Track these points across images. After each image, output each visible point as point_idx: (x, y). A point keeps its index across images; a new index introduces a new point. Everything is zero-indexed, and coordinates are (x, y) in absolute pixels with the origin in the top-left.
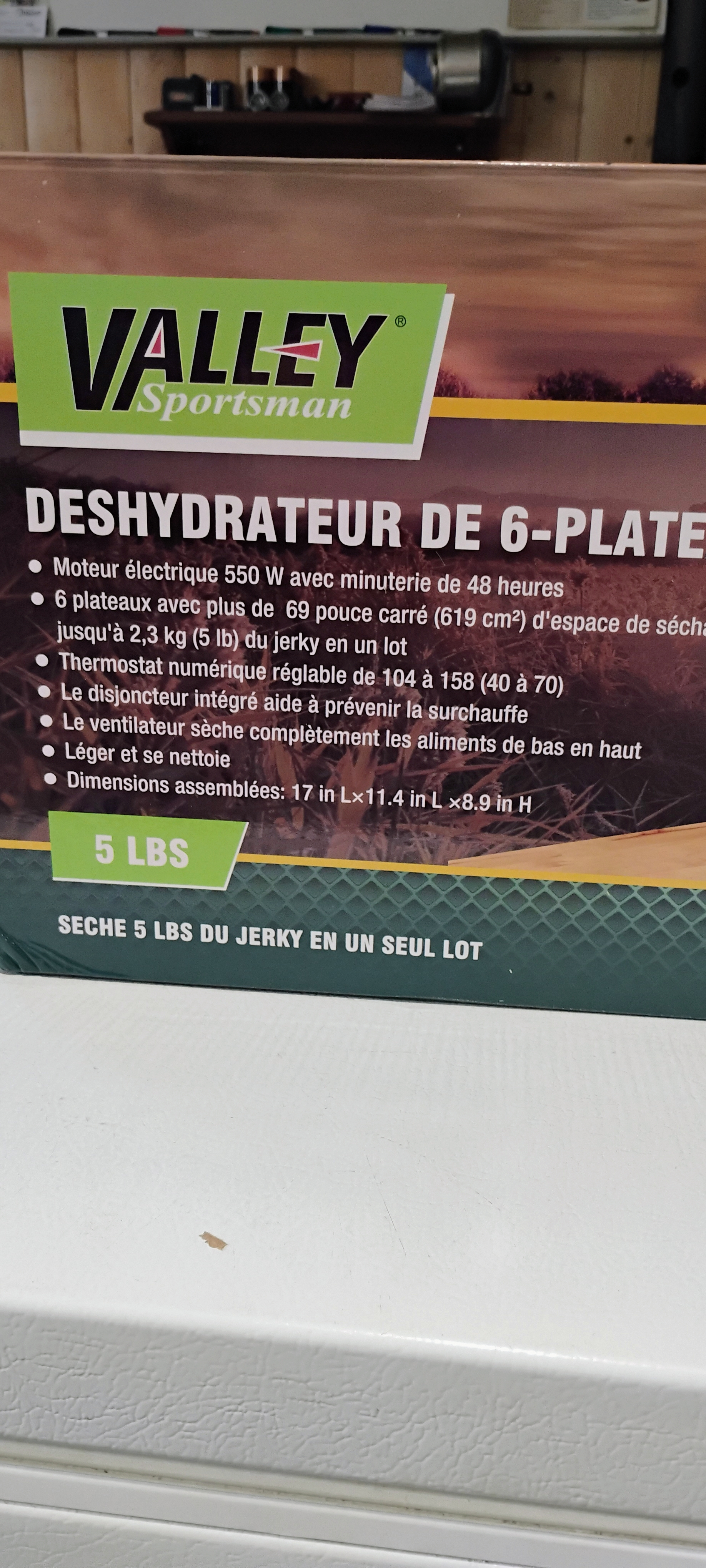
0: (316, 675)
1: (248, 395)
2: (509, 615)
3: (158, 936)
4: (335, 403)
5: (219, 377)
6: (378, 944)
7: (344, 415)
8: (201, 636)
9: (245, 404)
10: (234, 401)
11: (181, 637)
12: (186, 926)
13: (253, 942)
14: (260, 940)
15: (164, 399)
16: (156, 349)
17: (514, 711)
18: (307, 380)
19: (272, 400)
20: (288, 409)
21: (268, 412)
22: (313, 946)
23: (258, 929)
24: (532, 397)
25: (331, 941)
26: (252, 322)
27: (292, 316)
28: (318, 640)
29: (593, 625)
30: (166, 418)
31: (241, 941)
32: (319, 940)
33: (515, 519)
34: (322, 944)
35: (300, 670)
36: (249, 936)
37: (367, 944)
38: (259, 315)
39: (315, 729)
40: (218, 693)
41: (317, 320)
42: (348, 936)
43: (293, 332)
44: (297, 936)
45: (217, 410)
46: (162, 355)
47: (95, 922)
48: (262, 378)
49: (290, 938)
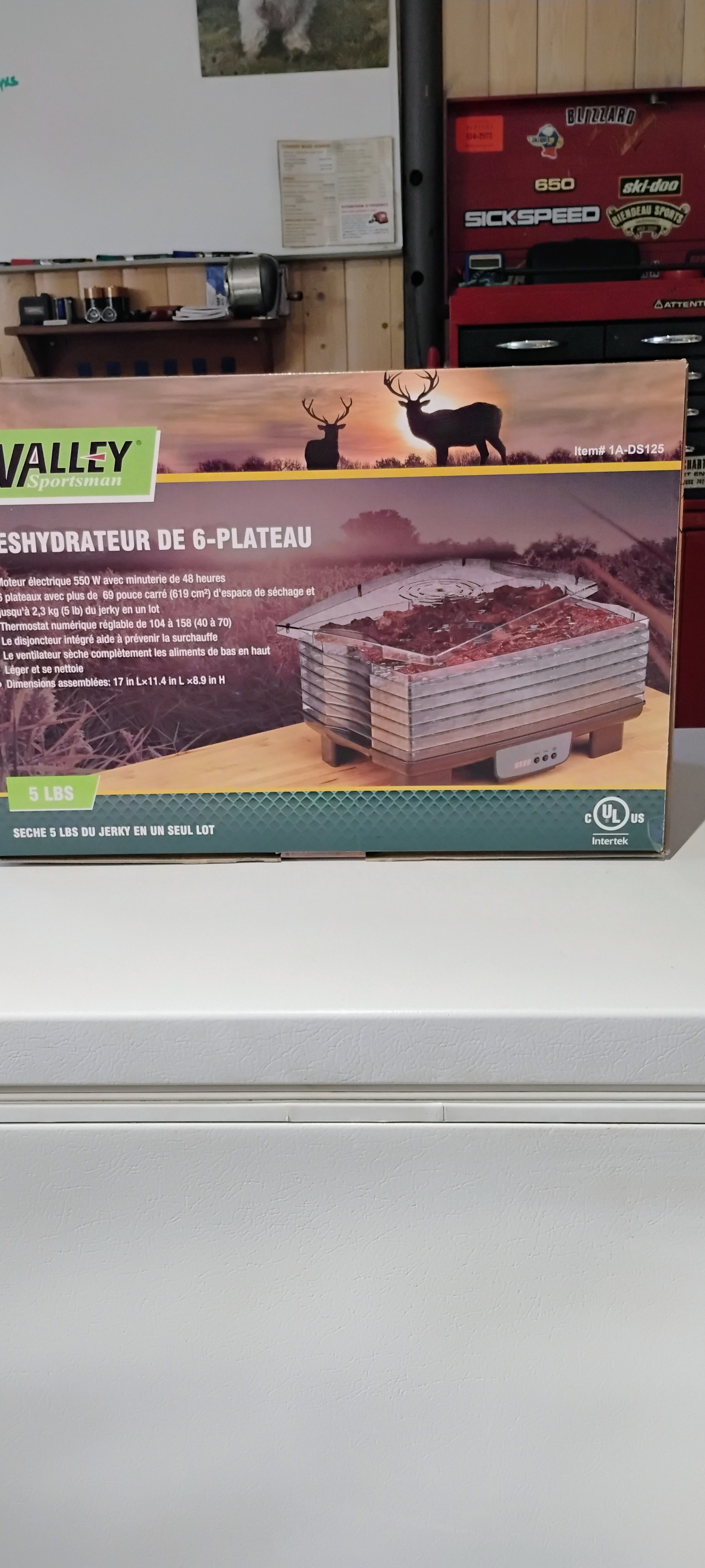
0: (119, 625)
1: (76, 478)
2: (202, 592)
3: (62, 835)
4: (114, 479)
5: (63, 470)
6: (166, 830)
7: (119, 484)
8: (65, 610)
9: (75, 482)
10: (70, 480)
11: (56, 611)
12: (75, 829)
13: (107, 835)
14: (110, 833)
15: (39, 481)
16: (34, 460)
17: (211, 635)
18: (101, 470)
19: (87, 480)
20: (94, 483)
21: (85, 485)
22: (136, 834)
23: (109, 828)
24: (197, 472)
25: (144, 831)
26: (75, 446)
27: (92, 443)
28: (119, 608)
29: (240, 593)
30: (40, 489)
31: (101, 835)
32: (138, 831)
33: (199, 534)
34: (139, 832)
35: (112, 623)
36: (105, 832)
37: (161, 830)
38: (78, 443)
39: (121, 650)
40: (75, 636)
41: (104, 444)
42: (152, 827)
43: (93, 450)
44: (128, 829)
45: (63, 485)
46: (37, 462)
47: (31, 830)
48: (81, 470)
49: (124, 831)
